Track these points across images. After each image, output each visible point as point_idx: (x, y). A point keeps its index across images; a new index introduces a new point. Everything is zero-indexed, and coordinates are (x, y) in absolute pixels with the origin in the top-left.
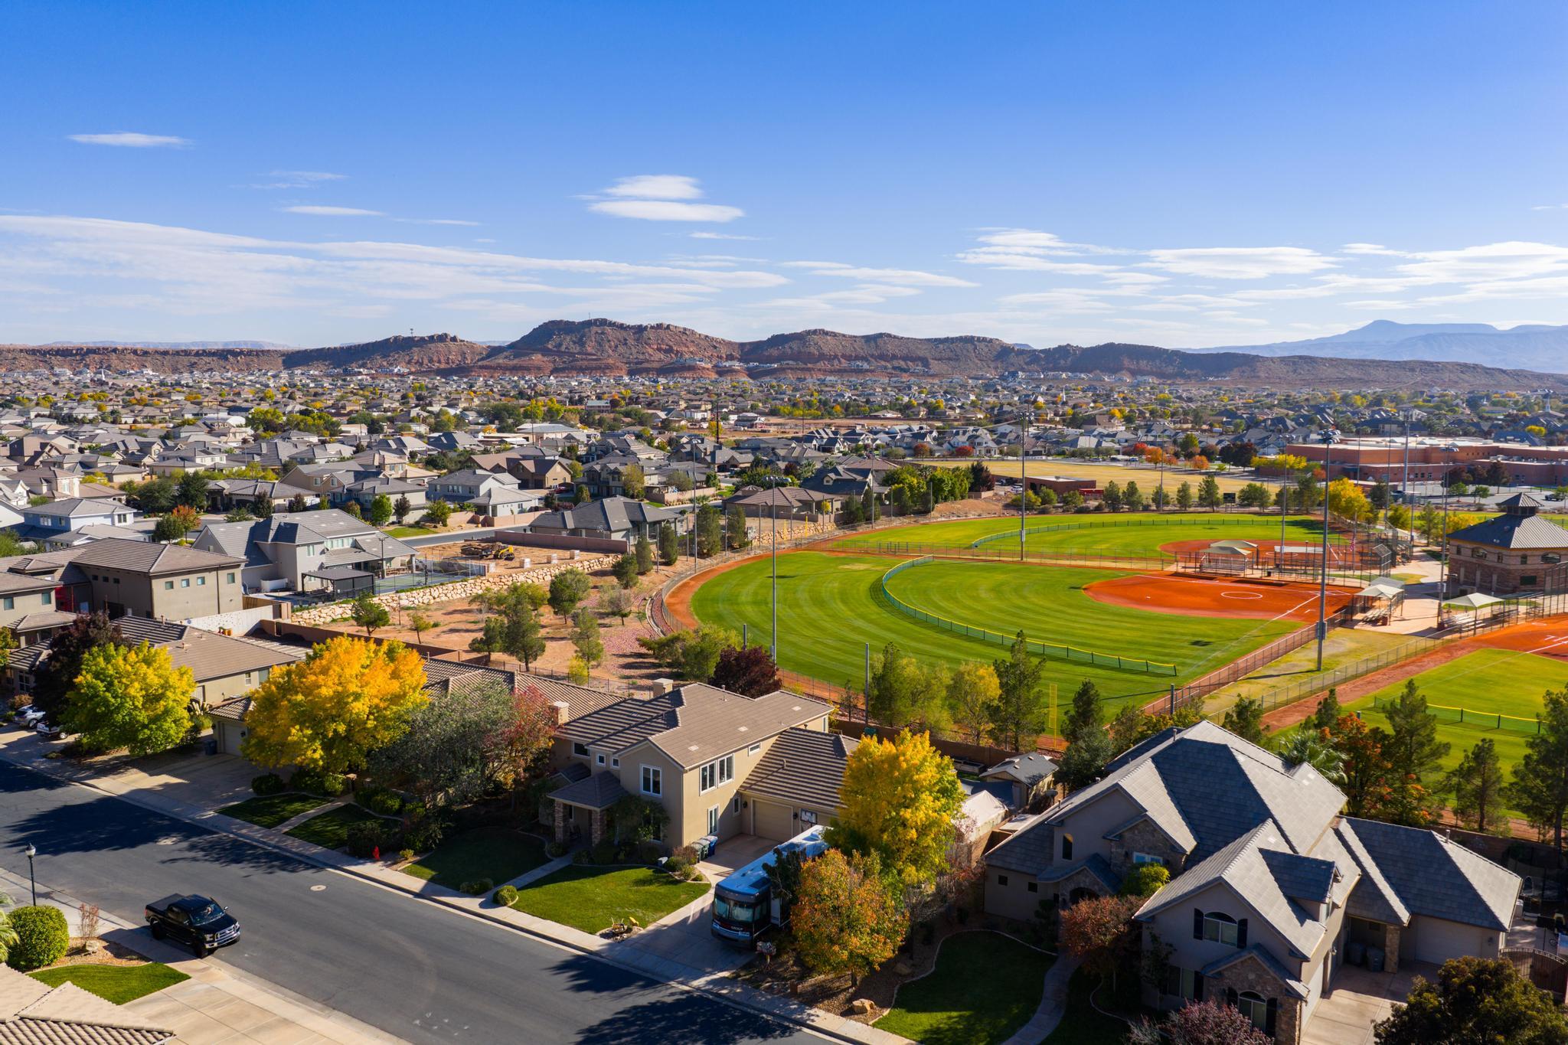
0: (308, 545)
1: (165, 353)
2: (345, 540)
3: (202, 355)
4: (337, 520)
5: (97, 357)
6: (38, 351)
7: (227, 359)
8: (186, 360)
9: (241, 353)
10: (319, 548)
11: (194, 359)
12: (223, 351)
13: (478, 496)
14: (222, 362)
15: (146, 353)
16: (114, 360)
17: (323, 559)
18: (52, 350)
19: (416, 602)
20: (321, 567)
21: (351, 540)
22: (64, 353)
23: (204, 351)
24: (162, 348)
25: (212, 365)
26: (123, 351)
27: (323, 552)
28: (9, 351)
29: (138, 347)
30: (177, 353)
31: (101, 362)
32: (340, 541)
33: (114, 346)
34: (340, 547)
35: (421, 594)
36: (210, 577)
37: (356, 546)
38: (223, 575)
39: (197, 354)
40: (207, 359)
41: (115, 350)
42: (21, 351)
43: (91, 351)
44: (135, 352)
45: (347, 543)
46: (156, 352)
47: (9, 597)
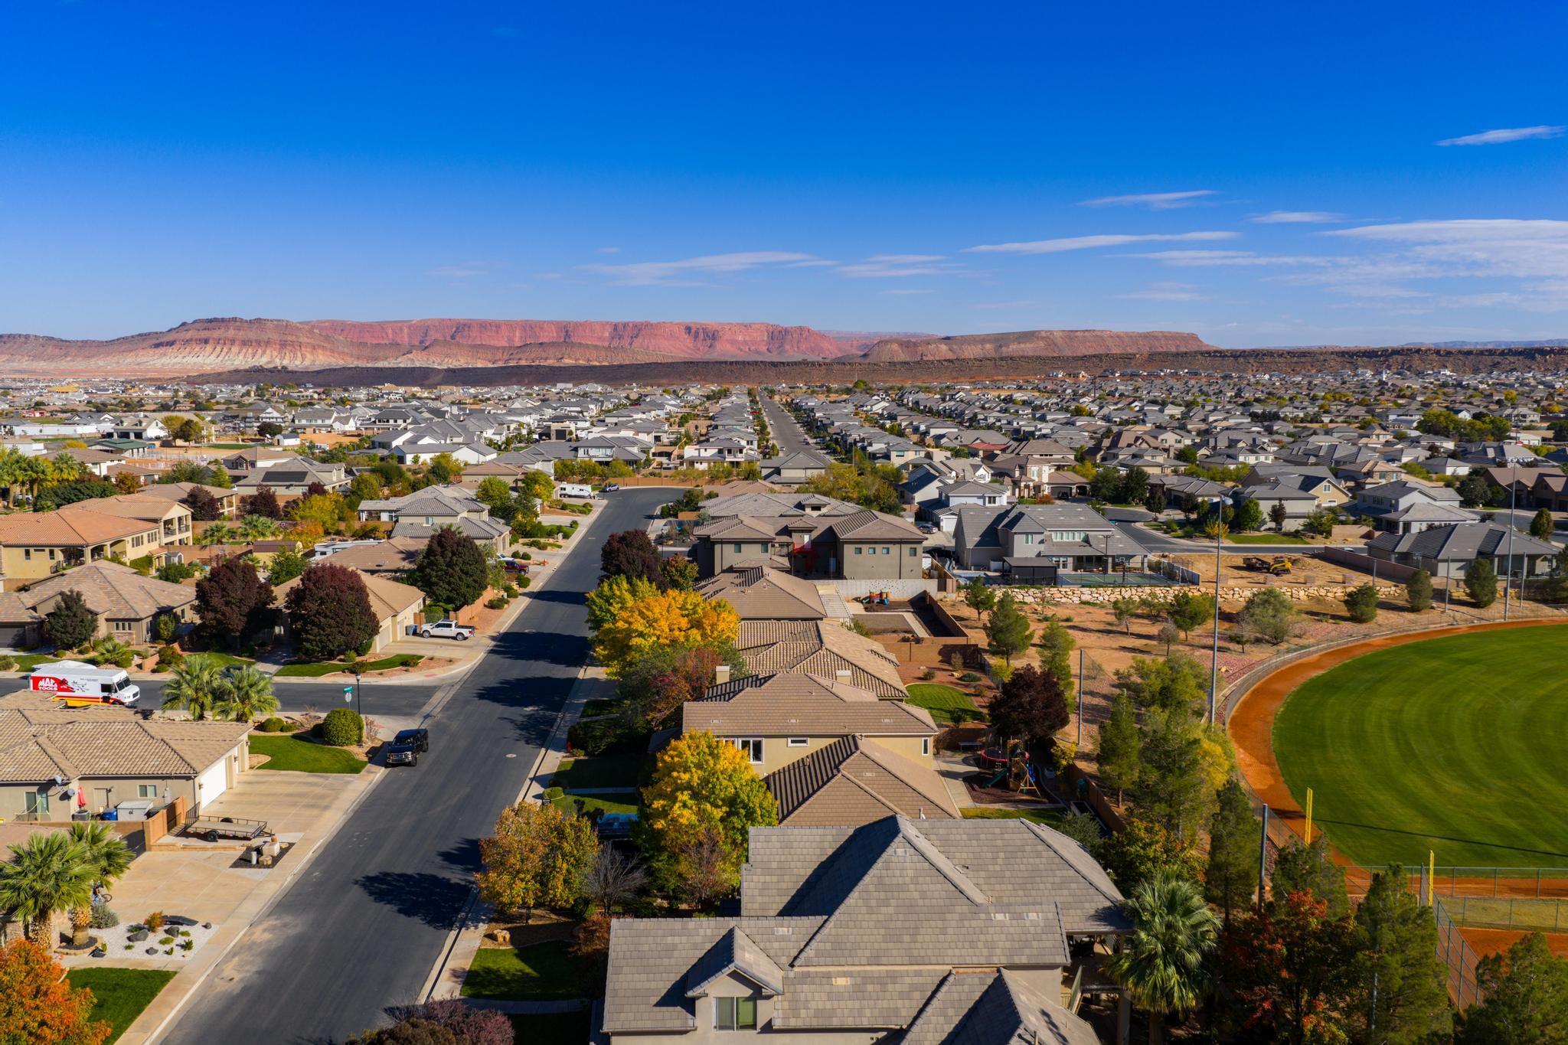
0: (1027, 534)
1: (1469, 353)
2: (1076, 534)
3: (1508, 354)
4: (1079, 514)
5: (1400, 358)
6: (1347, 353)
7: (1533, 358)
8: (1489, 360)
9: (1552, 351)
10: (1039, 537)
11: (1497, 359)
12: (1532, 349)
13: (1396, 510)
14: (1528, 362)
15: (1449, 353)
16: (1416, 361)
17: (1042, 547)
18: (1359, 352)
19: (1101, 598)
20: (1039, 555)
21: (1083, 535)
22: (1370, 355)
23: (1510, 350)
24: (1467, 348)
25: (1516, 366)
26: (1426, 351)
27: (1042, 542)
28: (1321, 354)
29: (1443, 347)
30: (1481, 353)
31: (1403, 363)
32: (1071, 534)
33: (1417, 347)
34: (1071, 540)
35: (1109, 592)
36: (894, 549)
37: (1087, 540)
38: (906, 548)
39: (1503, 353)
40: (1511, 359)
41: (1418, 351)
42: (1332, 353)
43: (1396, 352)
44: (1438, 352)
45: (1078, 538)
46: (1460, 352)
47: (738, 543)
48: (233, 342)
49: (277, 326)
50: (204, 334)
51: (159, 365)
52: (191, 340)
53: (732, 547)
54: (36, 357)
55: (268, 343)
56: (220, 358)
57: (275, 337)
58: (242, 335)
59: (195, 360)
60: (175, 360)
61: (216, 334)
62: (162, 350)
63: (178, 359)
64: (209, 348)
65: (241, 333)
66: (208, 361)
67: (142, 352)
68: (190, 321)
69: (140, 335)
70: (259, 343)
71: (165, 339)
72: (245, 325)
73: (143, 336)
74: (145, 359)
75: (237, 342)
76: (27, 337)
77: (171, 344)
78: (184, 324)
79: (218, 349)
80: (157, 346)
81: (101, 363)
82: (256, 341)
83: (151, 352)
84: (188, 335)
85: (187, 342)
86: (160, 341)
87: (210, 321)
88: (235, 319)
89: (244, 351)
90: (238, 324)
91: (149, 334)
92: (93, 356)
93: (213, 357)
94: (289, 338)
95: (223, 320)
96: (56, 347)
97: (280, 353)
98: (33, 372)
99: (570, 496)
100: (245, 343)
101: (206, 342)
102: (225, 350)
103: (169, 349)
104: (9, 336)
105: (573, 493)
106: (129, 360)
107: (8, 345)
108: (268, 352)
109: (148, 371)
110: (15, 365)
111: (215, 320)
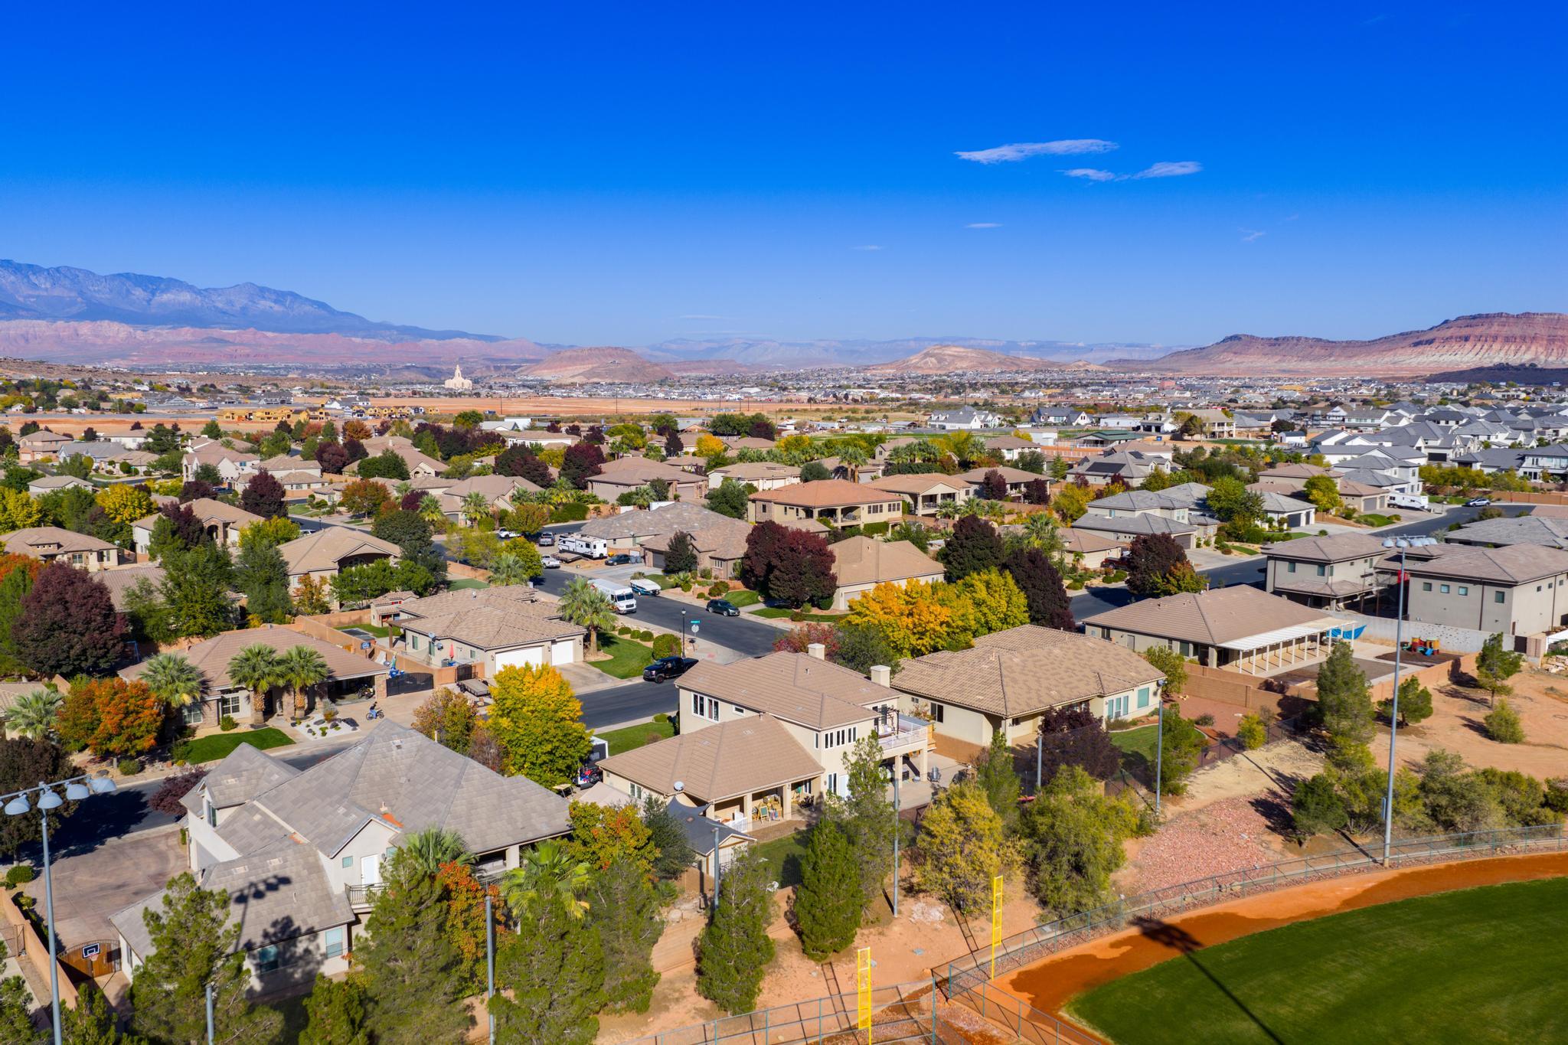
36: (1475, 590)
38: (1491, 592)
47: (1293, 561)
48: (1495, 338)
49: (1547, 320)
50: (1465, 332)
51: (1414, 365)
52: (1451, 337)
53: (1287, 564)
54: (1304, 358)
55: (1534, 339)
56: (1479, 356)
57: (1543, 331)
58: (1506, 331)
59: (1453, 358)
60: (1432, 359)
61: (1478, 331)
62: (1420, 348)
63: (1435, 358)
64: (1468, 345)
65: (1506, 328)
66: (1466, 359)
67: (1401, 351)
68: (1452, 318)
69: (1402, 334)
70: (1524, 339)
71: (1425, 338)
72: (1511, 320)
73: (1404, 336)
74: (1401, 358)
75: (1499, 339)
76: (1299, 339)
77: (1430, 342)
78: (1446, 322)
79: (1479, 346)
80: (1416, 344)
81: (1360, 363)
82: (1521, 337)
83: (1409, 350)
84: (1449, 333)
85: (1447, 340)
86: (1419, 340)
87: (1474, 317)
88: (1500, 315)
89: (1506, 347)
90: (1503, 319)
91: (1411, 333)
92: (1354, 356)
93: (1471, 355)
94: (1560, 333)
95: (1487, 316)
96: (1322, 347)
97: (1546, 349)
98: (1296, 372)
99: (1400, 507)
100: (1508, 340)
101: (1467, 339)
102: (1486, 347)
103: (1427, 348)
104: (1284, 339)
105: (1403, 504)
106: (1386, 359)
107: (1281, 347)
108: (1533, 348)
109: (1402, 369)
110: (1285, 365)
111: (1480, 316)
